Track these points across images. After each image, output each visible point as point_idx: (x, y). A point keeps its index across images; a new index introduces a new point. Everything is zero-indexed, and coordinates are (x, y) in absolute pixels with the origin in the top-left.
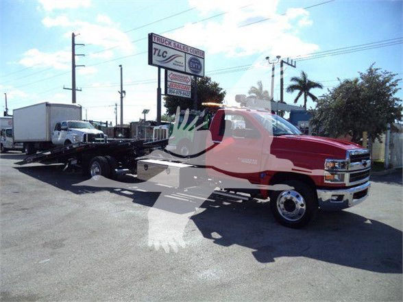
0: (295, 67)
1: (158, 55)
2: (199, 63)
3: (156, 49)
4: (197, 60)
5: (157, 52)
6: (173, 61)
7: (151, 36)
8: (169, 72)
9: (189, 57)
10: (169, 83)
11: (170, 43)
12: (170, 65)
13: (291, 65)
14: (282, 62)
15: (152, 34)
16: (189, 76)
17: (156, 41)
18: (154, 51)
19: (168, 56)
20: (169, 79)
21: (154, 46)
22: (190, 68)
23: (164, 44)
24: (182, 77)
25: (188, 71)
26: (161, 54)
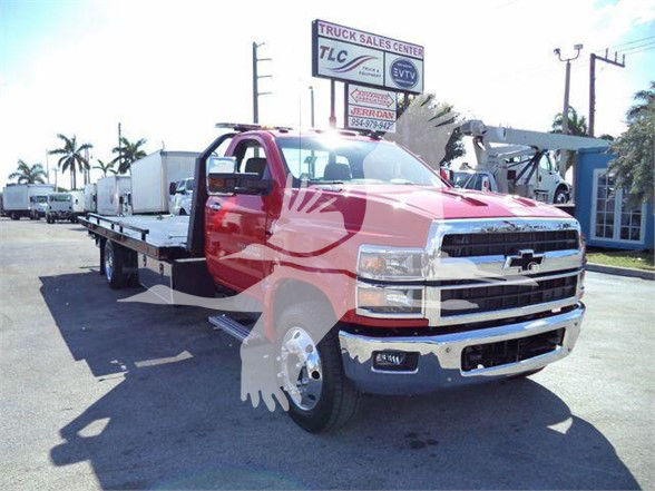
0: (623, 66)
1: (330, 58)
2: (413, 70)
3: (325, 48)
4: (408, 63)
5: (327, 52)
6: (360, 68)
7: (315, 25)
8: (352, 87)
9: (391, 59)
10: (351, 108)
11: (352, 36)
12: (353, 75)
13: (615, 63)
14: (593, 57)
15: (317, 21)
16: (392, 94)
17: (325, 34)
18: (320, 51)
19: (349, 58)
20: (351, 100)
21: (322, 42)
22: (394, 78)
23: (341, 38)
24: (376, 95)
25: (390, 83)
26: (335, 55)
